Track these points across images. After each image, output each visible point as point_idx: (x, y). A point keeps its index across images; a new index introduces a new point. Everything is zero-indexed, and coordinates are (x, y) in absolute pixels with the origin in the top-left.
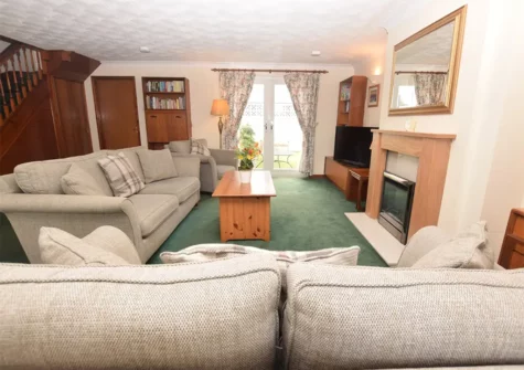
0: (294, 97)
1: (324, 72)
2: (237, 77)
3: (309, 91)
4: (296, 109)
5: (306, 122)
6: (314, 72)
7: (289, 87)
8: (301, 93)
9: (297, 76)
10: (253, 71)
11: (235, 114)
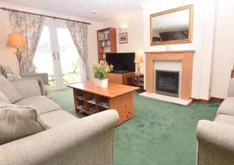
0: (74, 37)
1: (89, 24)
2: (28, 18)
3: (82, 34)
4: (75, 44)
5: (83, 52)
6: (83, 23)
7: (70, 30)
8: (77, 35)
9: (74, 24)
10: (42, 15)
11: (30, 46)
